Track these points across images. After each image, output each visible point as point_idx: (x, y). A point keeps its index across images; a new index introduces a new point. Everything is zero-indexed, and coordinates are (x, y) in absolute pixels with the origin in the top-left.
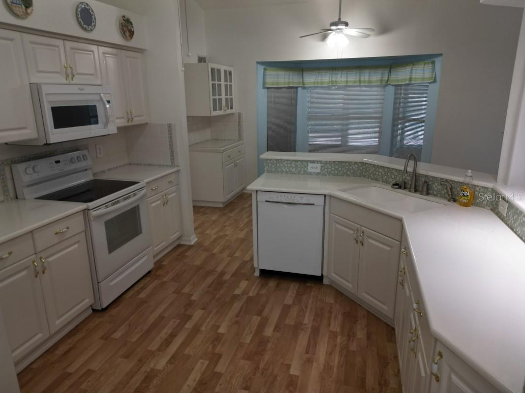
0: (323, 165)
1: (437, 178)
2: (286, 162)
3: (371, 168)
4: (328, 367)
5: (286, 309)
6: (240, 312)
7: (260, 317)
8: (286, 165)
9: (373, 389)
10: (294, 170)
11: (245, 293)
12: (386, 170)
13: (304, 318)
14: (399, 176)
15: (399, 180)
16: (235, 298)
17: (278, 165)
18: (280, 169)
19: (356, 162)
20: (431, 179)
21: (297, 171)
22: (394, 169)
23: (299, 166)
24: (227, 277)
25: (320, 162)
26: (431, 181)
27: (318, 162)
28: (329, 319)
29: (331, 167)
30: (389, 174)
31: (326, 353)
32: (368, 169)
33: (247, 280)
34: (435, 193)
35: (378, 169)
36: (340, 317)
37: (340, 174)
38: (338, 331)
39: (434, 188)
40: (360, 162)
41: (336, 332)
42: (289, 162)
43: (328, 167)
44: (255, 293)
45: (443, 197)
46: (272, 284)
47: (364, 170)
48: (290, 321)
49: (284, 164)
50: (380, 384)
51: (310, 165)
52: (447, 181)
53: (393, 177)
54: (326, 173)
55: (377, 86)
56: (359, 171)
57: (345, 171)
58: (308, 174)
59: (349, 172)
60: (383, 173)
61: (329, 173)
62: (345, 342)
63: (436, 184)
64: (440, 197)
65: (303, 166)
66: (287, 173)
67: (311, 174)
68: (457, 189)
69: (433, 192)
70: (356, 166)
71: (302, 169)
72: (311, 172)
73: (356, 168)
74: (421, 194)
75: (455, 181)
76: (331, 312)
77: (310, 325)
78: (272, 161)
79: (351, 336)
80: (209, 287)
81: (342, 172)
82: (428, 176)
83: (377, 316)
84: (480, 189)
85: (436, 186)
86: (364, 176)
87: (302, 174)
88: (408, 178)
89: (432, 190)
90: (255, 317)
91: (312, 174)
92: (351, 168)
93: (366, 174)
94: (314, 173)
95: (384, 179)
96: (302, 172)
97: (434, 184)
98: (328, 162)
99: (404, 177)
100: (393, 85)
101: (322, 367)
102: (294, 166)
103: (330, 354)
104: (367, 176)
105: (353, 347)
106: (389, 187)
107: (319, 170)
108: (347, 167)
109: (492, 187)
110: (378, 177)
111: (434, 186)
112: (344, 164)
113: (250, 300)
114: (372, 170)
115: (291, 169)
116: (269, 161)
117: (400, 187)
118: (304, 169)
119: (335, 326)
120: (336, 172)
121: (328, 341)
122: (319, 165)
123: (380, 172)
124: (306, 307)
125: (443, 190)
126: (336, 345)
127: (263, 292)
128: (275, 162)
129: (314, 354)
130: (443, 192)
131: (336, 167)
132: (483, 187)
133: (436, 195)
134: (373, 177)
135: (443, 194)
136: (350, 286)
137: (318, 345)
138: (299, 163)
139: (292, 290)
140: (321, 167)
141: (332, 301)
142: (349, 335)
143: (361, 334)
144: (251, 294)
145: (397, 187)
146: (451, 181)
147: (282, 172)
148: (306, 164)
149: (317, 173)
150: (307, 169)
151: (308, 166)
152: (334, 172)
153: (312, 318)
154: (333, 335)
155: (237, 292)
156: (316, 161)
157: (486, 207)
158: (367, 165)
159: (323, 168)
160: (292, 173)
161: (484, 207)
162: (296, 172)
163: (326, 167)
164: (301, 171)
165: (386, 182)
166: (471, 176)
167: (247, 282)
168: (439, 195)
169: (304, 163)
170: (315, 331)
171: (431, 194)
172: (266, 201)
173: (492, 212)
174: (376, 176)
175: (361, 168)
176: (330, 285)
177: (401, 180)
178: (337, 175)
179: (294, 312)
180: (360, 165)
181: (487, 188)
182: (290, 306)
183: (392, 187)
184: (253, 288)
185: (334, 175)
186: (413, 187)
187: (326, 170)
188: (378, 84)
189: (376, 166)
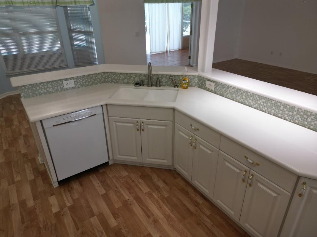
0: (75, 80)
1: (164, 75)
2: (42, 84)
3: (112, 75)
4: (168, 217)
5: (106, 197)
6: (76, 224)
7: (96, 217)
8: (43, 87)
9: (197, 211)
10: (51, 90)
11: (62, 207)
12: (126, 75)
13: (123, 195)
14: (137, 77)
15: (137, 80)
16: (58, 216)
17: (34, 89)
18: (37, 93)
19: (100, 73)
20: (160, 76)
21: (55, 90)
22: (132, 74)
23: (55, 85)
24: (31, 203)
25: (73, 78)
26: (160, 77)
27: (71, 79)
28: (137, 185)
29: (82, 80)
30: (128, 77)
31: (158, 208)
32: (110, 76)
33: (52, 195)
34: (164, 84)
35: (118, 76)
36: (140, 180)
37: (90, 84)
38: (149, 190)
39: (163, 81)
40: (102, 73)
41: (149, 191)
42: (45, 84)
43: (80, 81)
44: (71, 201)
45: (169, 85)
46: (76, 186)
47: (106, 78)
48: (118, 205)
49: (41, 86)
50: (196, 206)
51: (65, 82)
52: (171, 76)
53: (132, 79)
54: (79, 86)
55: (49, 7)
56: (103, 79)
57: (93, 81)
58: (64, 90)
59: (96, 82)
60: (123, 77)
61: (82, 85)
62: (159, 195)
63: (164, 79)
64: (168, 86)
65: (58, 85)
66: (45, 93)
67: (67, 89)
68: (177, 79)
69: (163, 84)
70: (100, 76)
71: (59, 87)
72: (67, 88)
73: (100, 77)
74: (156, 87)
75: (176, 75)
76: (133, 181)
77: (132, 198)
78: (27, 87)
79: (158, 189)
80: (23, 223)
81: (91, 82)
82: (157, 75)
83: (157, 167)
84: (191, 77)
85: (164, 80)
86: (108, 82)
87: (60, 91)
88: (143, 78)
89: (161, 83)
90: (92, 219)
91: (69, 90)
92: (97, 78)
93: (109, 80)
94: (70, 88)
95: (125, 81)
96: (60, 90)
97: (163, 79)
98: (79, 77)
99: (141, 78)
100: (61, 6)
101: (165, 219)
102: (51, 86)
103: (160, 208)
104: (111, 81)
105: (166, 195)
106: (133, 86)
107: (73, 85)
108: (94, 78)
109: (198, 75)
110: (120, 80)
111: (163, 80)
112: (91, 76)
113: (72, 209)
114: (114, 77)
115: (48, 89)
116: (23, 88)
117: (140, 85)
118: (61, 87)
119: (145, 189)
120: (87, 83)
121: (151, 200)
122: (72, 81)
123: (121, 77)
124: (117, 188)
125: (169, 82)
126: (157, 200)
127: (76, 196)
128: (30, 87)
129: (153, 215)
130: (169, 83)
131: (86, 79)
132: (192, 76)
133: (165, 86)
134: (115, 82)
135: (169, 84)
136: (136, 158)
137: (149, 207)
138: (55, 82)
139: (95, 181)
140: (74, 82)
141: (127, 174)
142: (157, 189)
143: (161, 184)
144: (68, 204)
145: (138, 85)
146: (173, 75)
147: (40, 94)
148: (61, 83)
149: (72, 87)
150: (63, 87)
151: (63, 84)
152: (86, 84)
153: (128, 193)
154: (150, 195)
155: (55, 209)
156: (69, 78)
157: (195, 86)
158: (108, 74)
159: (76, 83)
160: (50, 93)
161: (194, 87)
162: (53, 91)
163: (78, 81)
164: (58, 89)
165: (127, 83)
166: (187, 71)
167: (54, 197)
168: (166, 85)
169: (59, 82)
170: (138, 199)
171: (162, 86)
172: (54, 126)
173: (200, 89)
174: (118, 81)
175: (104, 76)
176: (114, 164)
177: (138, 80)
178: (88, 85)
179: (113, 196)
180: (103, 74)
181: (195, 76)
182: (106, 193)
183: (135, 86)
184: (65, 198)
185: (86, 86)
186: (150, 83)
187: (79, 84)
188: (51, 5)
189: (117, 73)
